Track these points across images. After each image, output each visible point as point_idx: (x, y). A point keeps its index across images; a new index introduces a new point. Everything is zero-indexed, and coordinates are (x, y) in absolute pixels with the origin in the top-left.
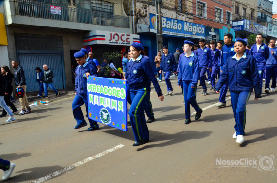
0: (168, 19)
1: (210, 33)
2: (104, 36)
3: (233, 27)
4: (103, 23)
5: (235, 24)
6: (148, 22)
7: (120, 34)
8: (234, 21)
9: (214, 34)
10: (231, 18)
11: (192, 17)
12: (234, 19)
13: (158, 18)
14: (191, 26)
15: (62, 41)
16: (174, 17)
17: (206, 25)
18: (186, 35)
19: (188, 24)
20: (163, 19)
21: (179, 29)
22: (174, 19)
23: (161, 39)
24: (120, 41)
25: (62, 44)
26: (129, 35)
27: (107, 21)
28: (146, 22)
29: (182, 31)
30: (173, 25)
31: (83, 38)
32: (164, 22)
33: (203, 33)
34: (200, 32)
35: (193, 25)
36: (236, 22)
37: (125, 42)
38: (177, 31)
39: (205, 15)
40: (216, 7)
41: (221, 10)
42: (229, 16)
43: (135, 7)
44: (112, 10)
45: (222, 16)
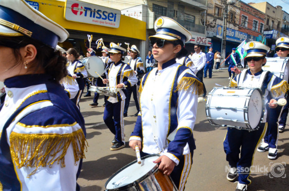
0: (227, 29)
2: (194, 38)
3: (264, 35)
5: (266, 33)
6: (216, 31)
7: (202, 38)
8: (264, 31)
10: (263, 29)
12: (265, 29)
13: (224, 28)
14: (239, 34)
17: (248, 33)
18: (236, 41)
22: (230, 29)
23: (225, 43)
24: (201, 42)
26: (206, 39)
27: (192, 28)
29: (234, 37)
30: (229, 33)
34: (244, 39)
36: (267, 32)
37: (204, 43)
38: (231, 37)
39: (246, 25)
40: (254, 19)
41: (257, 22)
42: (262, 27)
43: (206, 19)
44: (194, 21)
45: (257, 27)
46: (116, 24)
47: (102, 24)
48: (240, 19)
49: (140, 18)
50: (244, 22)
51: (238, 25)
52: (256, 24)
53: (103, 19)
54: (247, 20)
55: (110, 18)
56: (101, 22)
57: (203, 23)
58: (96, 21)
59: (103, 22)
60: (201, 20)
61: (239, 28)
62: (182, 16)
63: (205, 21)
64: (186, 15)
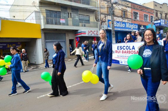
0: (118, 22)
1: (141, 28)
2: (85, 32)
3: (155, 24)
4: (85, 26)
6: (107, 24)
7: (93, 32)
9: (143, 28)
11: (131, 20)
12: (155, 20)
13: (112, 22)
14: (130, 25)
15: (65, 35)
16: (121, 21)
17: (139, 24)
18: (127, 30)
19: (128, 24)
20: (115, 22)
21: (124, 27)
22: (121, 22)
23: (114, 32)
24: (93, 34)
25: (65, 37)
26: (98, 31)
27: (87, 25)
28: (106, 24)
29: (125, 28)
30: (120, 25)
31: (75, 33)
32: (116, 24)
33: (137, 28)
34: (135, 28)
36: (156, 21)
37: (96, 35)
38: (122, 28)
40: (144, 14)
41: (147, 15)
42: (152, 18)
43: (101, 17)
44: (89, 19)
45: (148, 19)
50: (136, 17)
52: (147, 17)
54: (138, 15)
60: (96, 18)
62: (77, 17)
63: (100, 18)
64: (80, 16)
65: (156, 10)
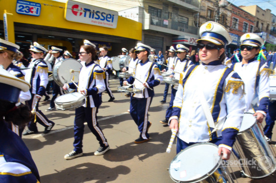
2: (187, 39)
4: (183, 31)
7: (195, 38)
10: (253, 31)
15: (163, 40)
24: (194, 43)
25: (163, 42)
27: (185, 29)
31: (173, 39)
33: (237, 40)
35: (232, 35)
39: (237, 27)
40: (244, 21)
41: (247, 24)
42: (252, 29)
43: (199, 21)
44: (188, 22)
45: (247, 29)
46: (114, 25)
47: (100, 25)
48: (231, 22)
49: (136, 19)
50: (235, 24)
51: (229, 27)
52: (246, 26)
53: (101, 19)
54: (238, 22)
55: (108, 19)
56: (99, 23)
57: (196, 24)
58: (95, 22)
59: (101, 23)
60: (194, 21)
61: (230, 30)
62: (176, 18)
63: (198, 23)
64: (180, 17)
65: (258, 19)
